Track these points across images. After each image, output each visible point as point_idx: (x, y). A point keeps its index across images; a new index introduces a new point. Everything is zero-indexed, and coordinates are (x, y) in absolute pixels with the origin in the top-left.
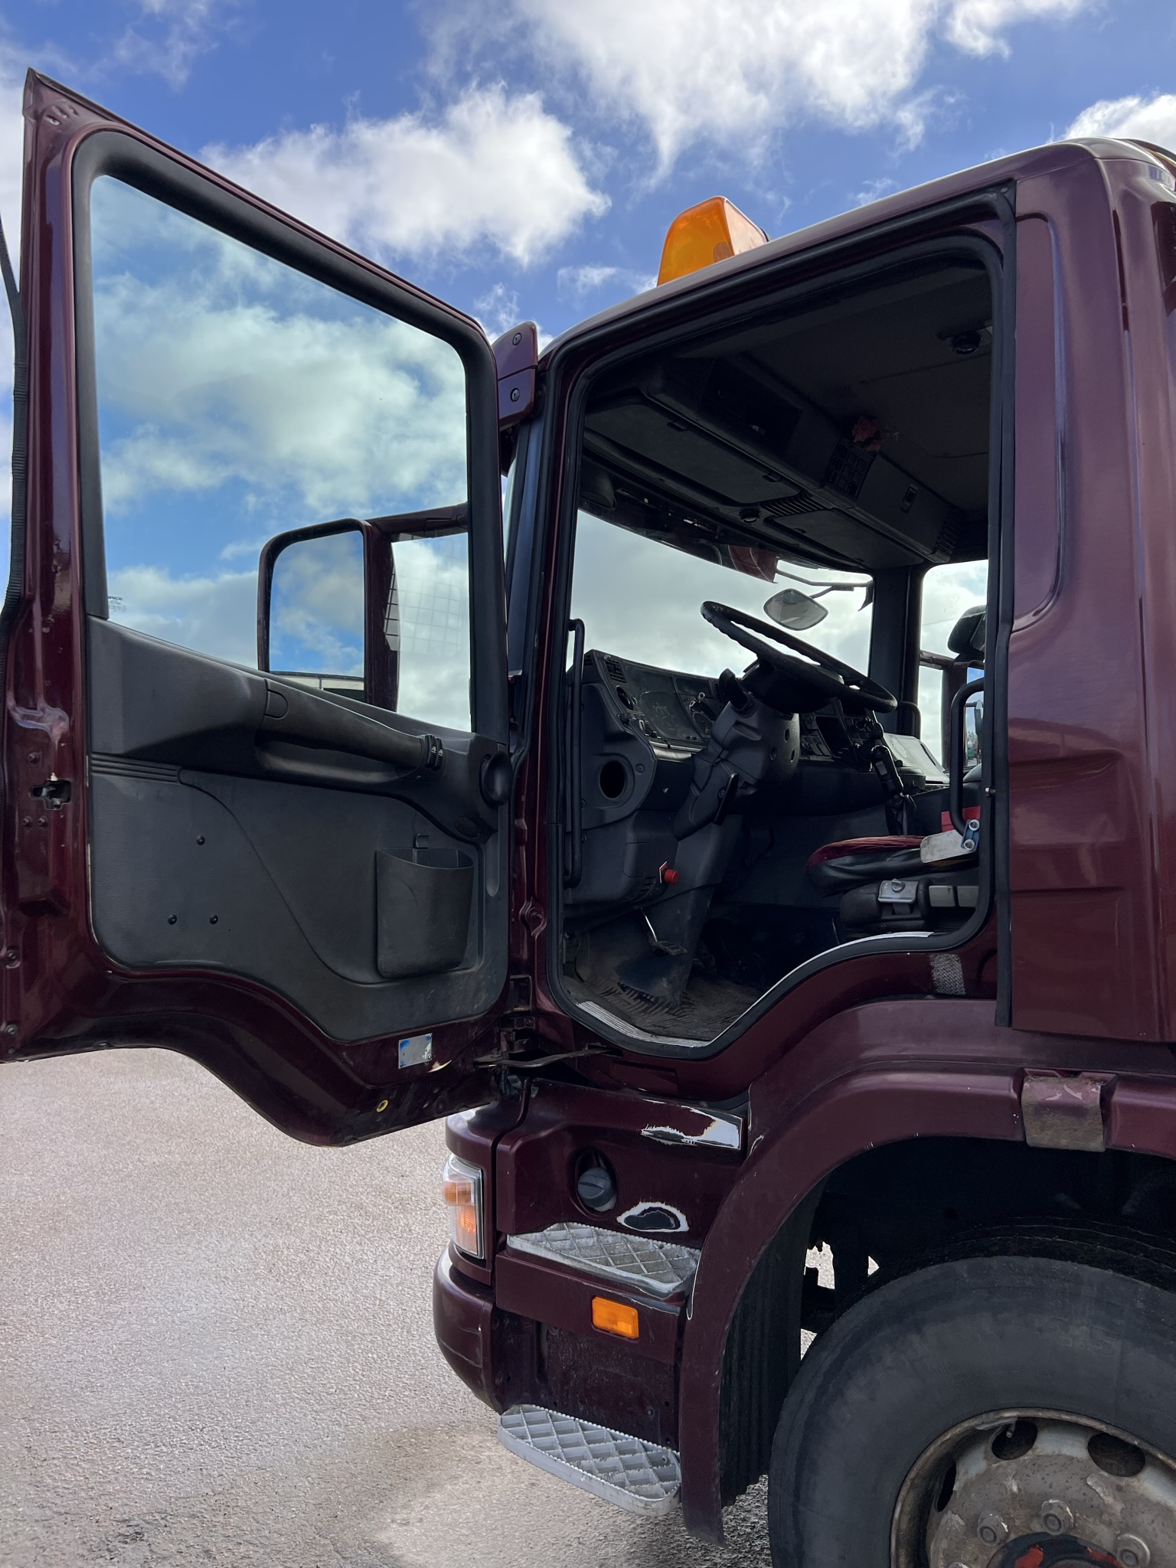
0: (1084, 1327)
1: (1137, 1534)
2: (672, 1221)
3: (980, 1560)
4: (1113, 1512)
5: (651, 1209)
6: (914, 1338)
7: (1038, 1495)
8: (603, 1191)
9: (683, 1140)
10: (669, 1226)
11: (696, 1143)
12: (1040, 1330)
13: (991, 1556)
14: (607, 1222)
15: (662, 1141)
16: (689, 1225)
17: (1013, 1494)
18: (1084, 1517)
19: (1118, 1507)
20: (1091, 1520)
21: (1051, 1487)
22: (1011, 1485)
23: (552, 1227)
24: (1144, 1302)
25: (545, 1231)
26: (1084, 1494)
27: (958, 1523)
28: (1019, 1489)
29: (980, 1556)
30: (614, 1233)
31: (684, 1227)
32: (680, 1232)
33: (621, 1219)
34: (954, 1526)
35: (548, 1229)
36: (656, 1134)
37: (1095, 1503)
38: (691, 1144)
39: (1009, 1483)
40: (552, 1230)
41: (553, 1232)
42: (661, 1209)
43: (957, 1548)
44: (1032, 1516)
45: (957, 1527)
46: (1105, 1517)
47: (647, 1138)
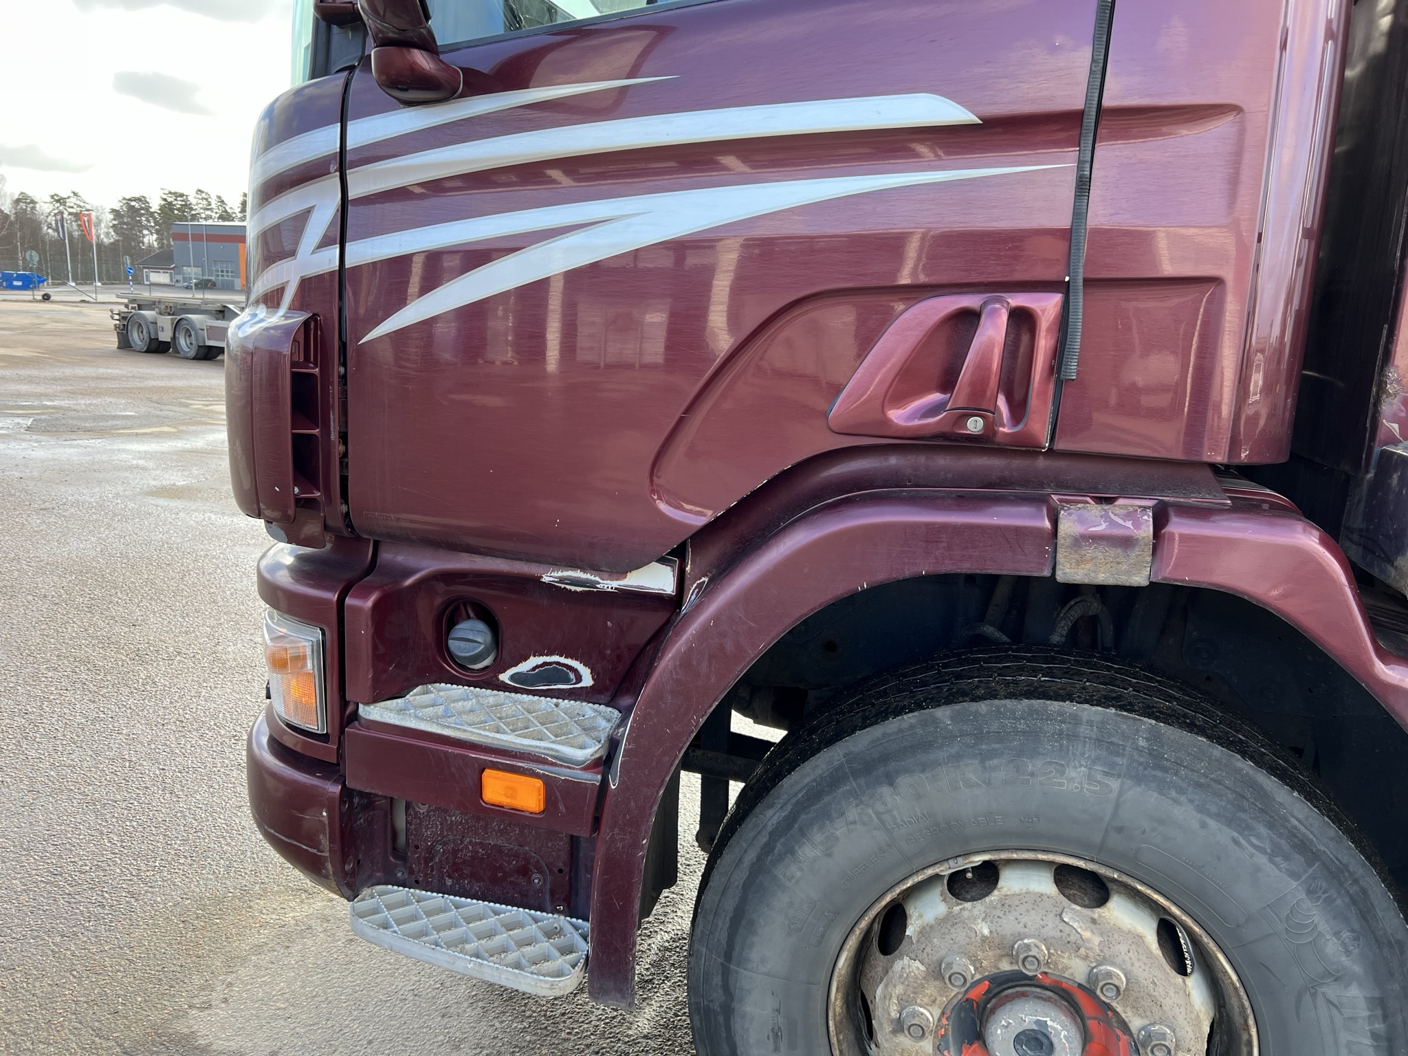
0: (1083, 768)
1: (1113, 964)
2: (572, 676)
3: (938, 1002)
4: (1090, 945)
5: (545, 664)
6: (885, 790)
7: (1011, 935)
8: (483, 646)
9: (598, 586)
10: (567, 681)
11: (616, 589)
12: (1032, 774)
13: (950, 997)
14: (488, 681)
15: (568, 587)
16: (593, 679)
17: (984, 939)
18: (1059, 953)
19: (1096, 940)
20: (1066, 955)
21: (1025, 927)
22: (981, 928)
23: (415, 691)
24: (1147, 739)
25: (407, 697)
26: (1061, 931)
27: (918, 968)
28: (991, 932)
29: (939, 999)
30: (495, 692)
31: (587, 681)
32: (582, 688)
33: (505, 677)
34: (912, 971)
35: (411, 693)
36: (562, 580)
37: (1072, 939)
38: (609, 590)
39: (979, 927)
40: (415, 695)
41: (418, 697)
42: (558, 663)
43: (915, 993)
44: (1002, 956)
45: (916, 972)
46: (1082, 951)
47: (549, 586)
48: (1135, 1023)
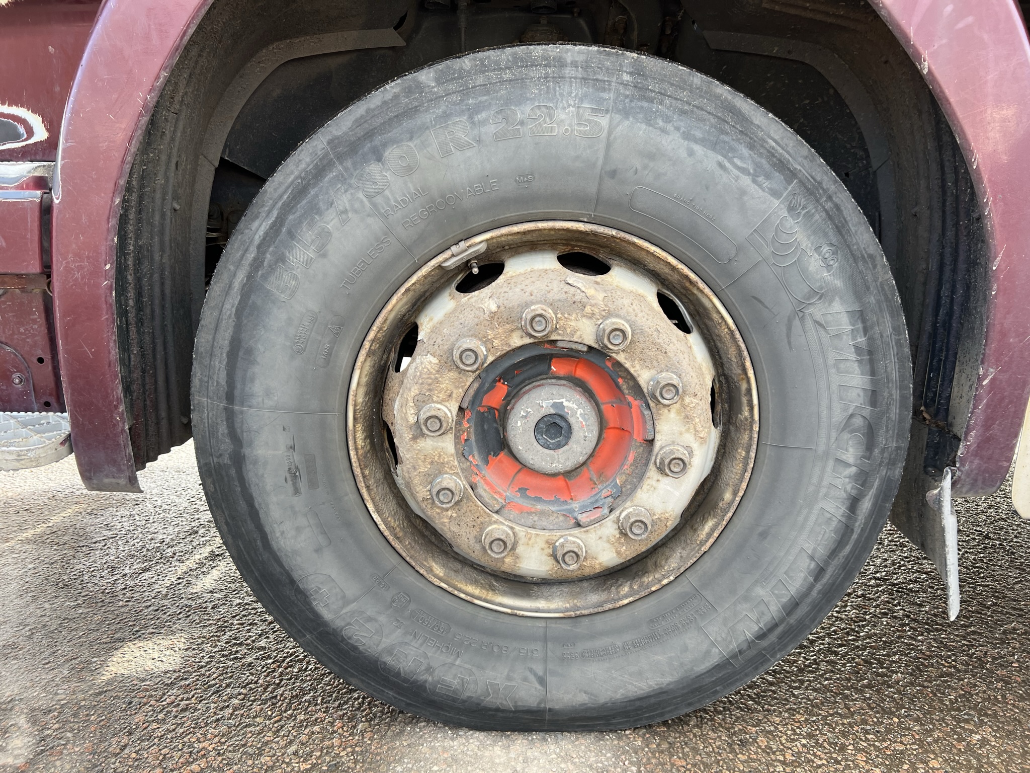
0: (571, 108)
1: (618, 316)
2: (21, 129)
3: (454, 395)
4: (595, 301)
6: (374, 168)
7: (519, 305)
10: (17, 137)
12: (522, 123)
13: (466, 387)
16: (47, 129)
17: (493, 315)
18: (566, 315)
20: (573, 317)
21: (532, 295)
22: (489, 305)
24: (631, 73)
26: (566, 293)
27: (430, 362)
28: (499, 307)
29: (455, 392)
31: (40, 133)
32: (35, 144)
34: (425, 367)
37: (577, 298)
39: (486, 305)
42: (2, 115)
43: (430, 390)
44: (512, 331)
45: (429, 367)
46: (588, 309)
48: (644, 377)
